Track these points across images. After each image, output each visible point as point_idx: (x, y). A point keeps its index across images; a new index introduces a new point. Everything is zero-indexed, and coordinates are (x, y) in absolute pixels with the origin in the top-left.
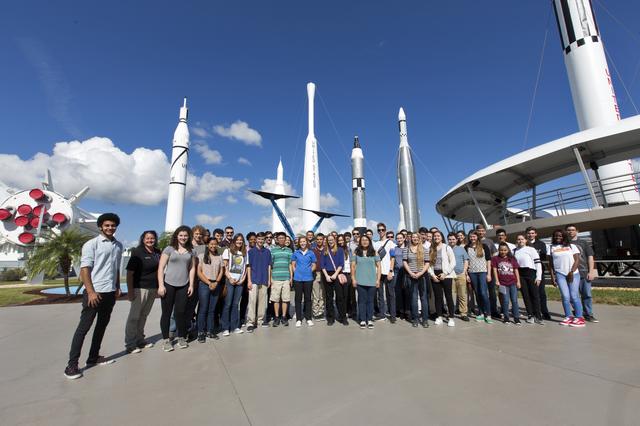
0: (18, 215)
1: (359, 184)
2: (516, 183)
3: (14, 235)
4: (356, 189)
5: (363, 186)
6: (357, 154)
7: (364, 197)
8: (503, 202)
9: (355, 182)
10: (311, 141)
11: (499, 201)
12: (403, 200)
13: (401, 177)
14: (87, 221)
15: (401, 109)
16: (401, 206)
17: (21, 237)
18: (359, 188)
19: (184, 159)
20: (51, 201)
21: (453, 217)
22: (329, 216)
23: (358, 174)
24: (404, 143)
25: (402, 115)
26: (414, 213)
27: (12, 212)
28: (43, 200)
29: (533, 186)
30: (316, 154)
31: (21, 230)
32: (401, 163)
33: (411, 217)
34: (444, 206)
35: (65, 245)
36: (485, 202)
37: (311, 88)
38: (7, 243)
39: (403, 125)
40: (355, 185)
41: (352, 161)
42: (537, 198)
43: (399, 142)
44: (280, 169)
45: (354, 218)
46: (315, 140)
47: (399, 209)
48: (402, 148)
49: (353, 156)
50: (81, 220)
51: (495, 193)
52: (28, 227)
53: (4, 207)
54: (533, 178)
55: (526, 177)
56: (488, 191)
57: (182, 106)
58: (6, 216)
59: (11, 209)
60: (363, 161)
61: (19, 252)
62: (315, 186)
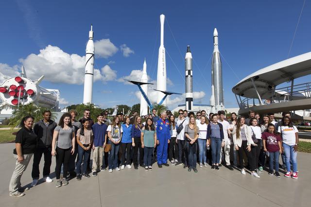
0: (10, 90)
1: (189, 73)
2: (282, 77)
3: (9, 100)
4: (188, 76)
5: (191, 74)
6: (189, 56)
7: (192, 81)
8: (273, 88)
9: (187, 72)
10: (162, 49)
11: (270, 87)
12: (214, 83)
13: (214, 69)
14: (44, 93)
15: (216, 29)
16: (213, 86)
17: (13, 101)
18: (189, 76)
19: (92, 60)
20: (26, 83)
21: (242, 95)
22: (171, 94)
23: (189, 68)
24: (216, 50)
25: (216, 33)
26: (220, 91)
27: (7, 89)
28: (22, 82)
29: (292, 79)
30: (165, 57)
31: (12, 98)
32: (214, 61)
33: (218, 93)
34: (237, 89)
35: (29, 112)
36: (262, 87)
37: (162, 17)
38: (6, 105)
39: (216, 39)
40: (187, 74)
41: (186, 60)
42: (294, 87)
43: (213, 49)
44: (145, 65)
45: (186, 92)
46: (164, 49)
47: (212, 88)
48: (215, 53)
49: (186, 57)
50: (41, 93)
51: (268, 82)
52: (16, 96)
53: (3, 86)
54: (292, 75)
55: (288, 74)
56: (264, 81)
57: (90, 30)
58: (5, 91)
59: (7, 87)
60: (192, 60)
61: (12, 109)
62: (164, 75)
